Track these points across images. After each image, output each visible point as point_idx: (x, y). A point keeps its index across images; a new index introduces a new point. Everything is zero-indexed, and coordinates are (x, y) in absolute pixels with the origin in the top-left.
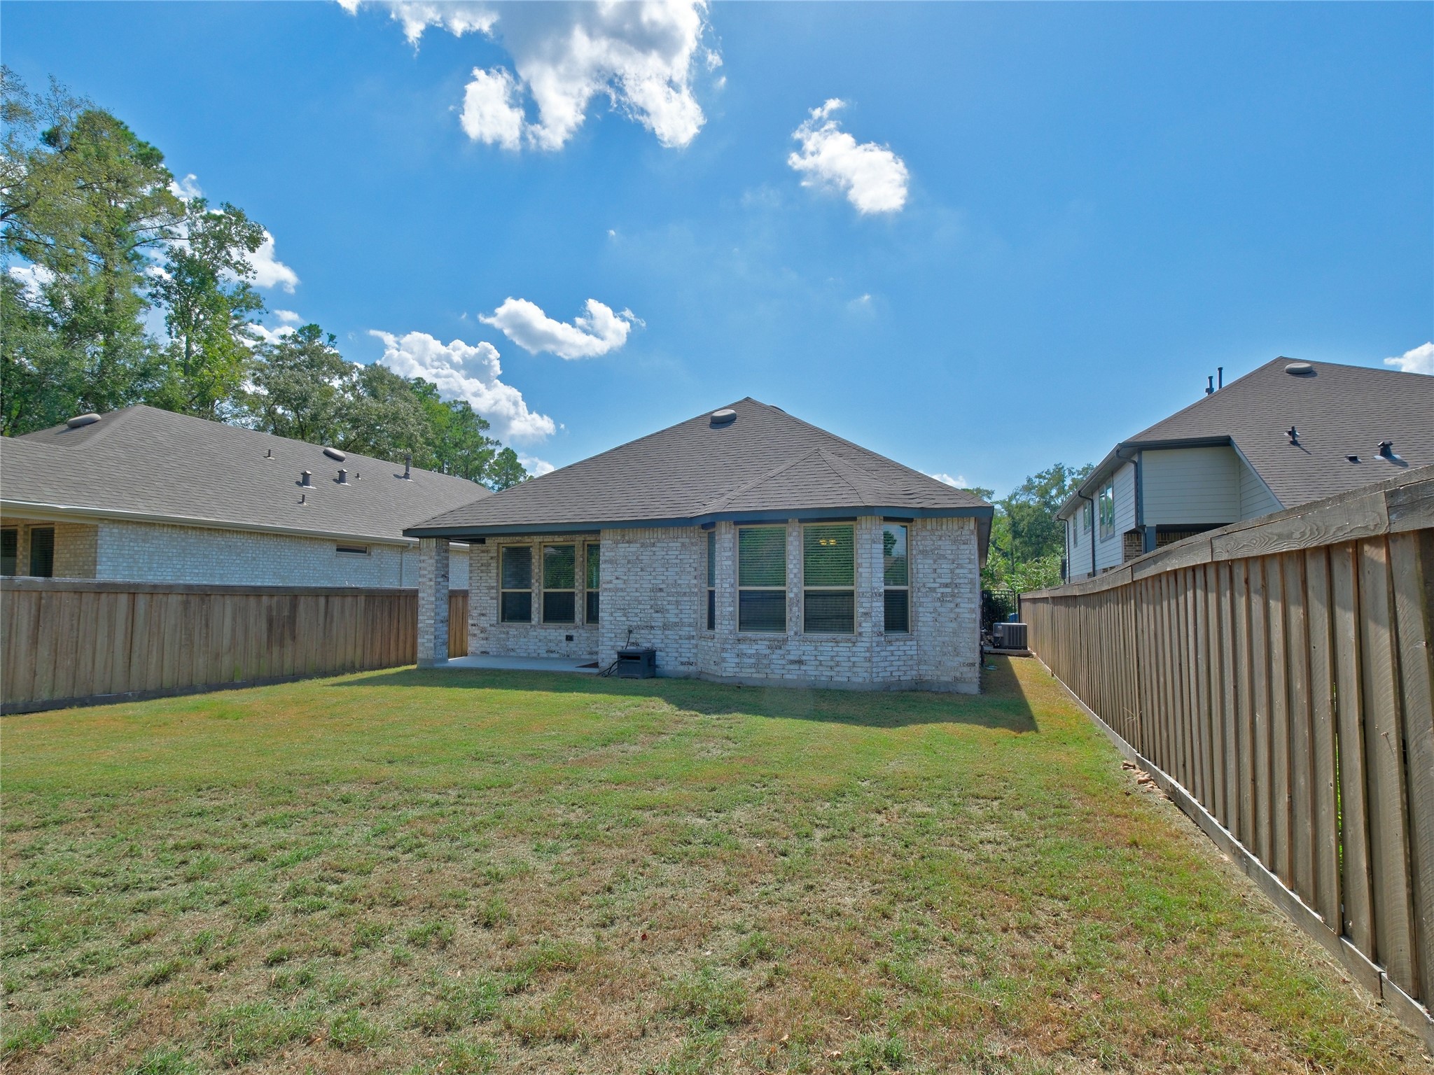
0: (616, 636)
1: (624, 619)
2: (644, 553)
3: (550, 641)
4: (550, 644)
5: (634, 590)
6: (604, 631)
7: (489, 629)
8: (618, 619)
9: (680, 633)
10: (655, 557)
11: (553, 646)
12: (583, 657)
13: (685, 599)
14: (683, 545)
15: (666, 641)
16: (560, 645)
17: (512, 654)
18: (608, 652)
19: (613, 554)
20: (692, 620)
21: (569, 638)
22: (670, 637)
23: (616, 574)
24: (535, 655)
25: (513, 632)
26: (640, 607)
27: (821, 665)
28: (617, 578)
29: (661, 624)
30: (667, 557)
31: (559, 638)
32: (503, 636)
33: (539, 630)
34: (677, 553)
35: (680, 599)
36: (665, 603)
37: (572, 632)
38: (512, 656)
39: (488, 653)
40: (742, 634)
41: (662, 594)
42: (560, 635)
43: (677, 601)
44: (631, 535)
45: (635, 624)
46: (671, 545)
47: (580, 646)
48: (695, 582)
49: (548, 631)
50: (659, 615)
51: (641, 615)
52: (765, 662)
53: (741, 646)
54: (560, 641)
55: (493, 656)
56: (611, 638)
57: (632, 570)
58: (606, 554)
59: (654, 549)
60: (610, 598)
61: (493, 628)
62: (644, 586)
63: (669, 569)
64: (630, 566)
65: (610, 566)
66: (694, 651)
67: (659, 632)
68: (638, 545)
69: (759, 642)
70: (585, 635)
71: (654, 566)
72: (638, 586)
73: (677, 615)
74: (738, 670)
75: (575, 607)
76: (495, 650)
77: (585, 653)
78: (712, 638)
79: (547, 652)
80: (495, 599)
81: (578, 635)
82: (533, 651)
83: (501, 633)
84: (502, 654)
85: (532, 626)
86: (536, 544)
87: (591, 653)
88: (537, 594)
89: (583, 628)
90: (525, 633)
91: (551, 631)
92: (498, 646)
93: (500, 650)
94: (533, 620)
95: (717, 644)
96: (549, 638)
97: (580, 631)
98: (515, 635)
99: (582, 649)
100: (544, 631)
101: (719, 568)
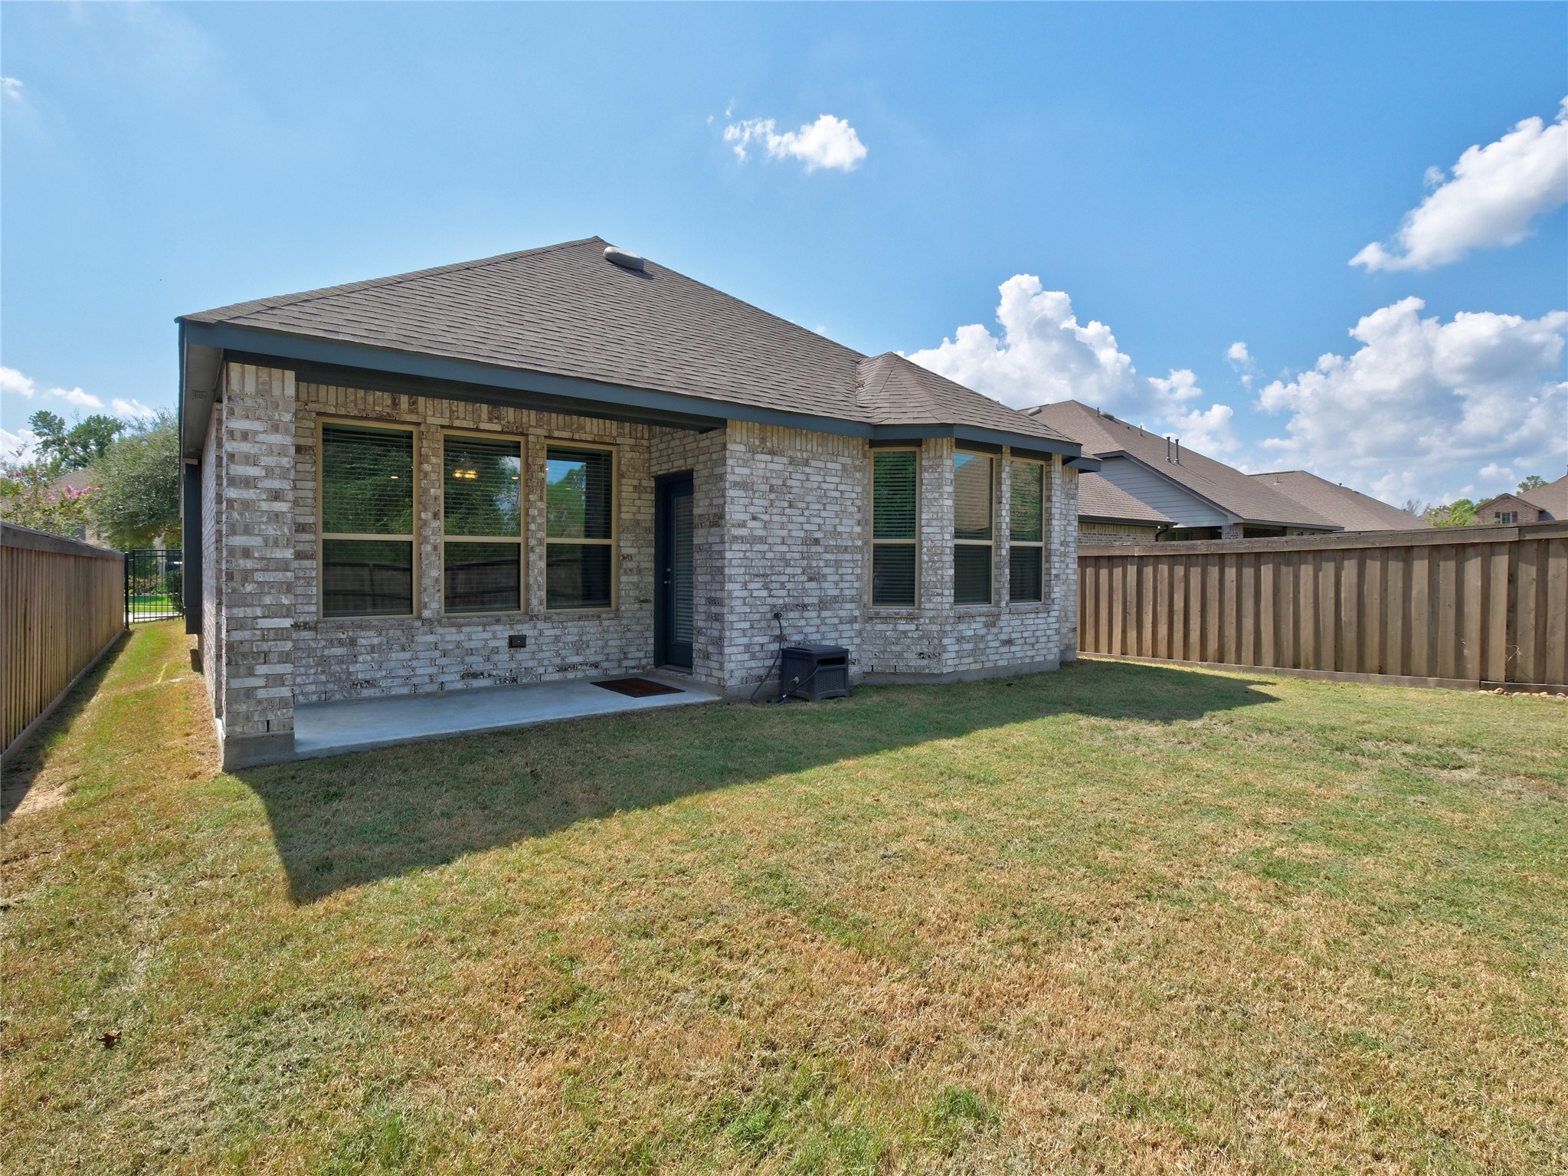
0: (752, 627)
1: (764, 593)
2: (794, 476)
3: (471, 652)
4: (469, 659)
5: (779, 541)
6: (733, 618)
8: (755, 594)
9: (842, 613)
10: (808, 485)
11: (477, 663)
12: (547, 678)
13: (847, 557)
14: (844, 465)
15: (823, 628)
16: (495, 658)
17: (367, 693)
18: (740, 657)
19: (747, 471)
20: (854, 592)
21: (517, 642)
22: (828, 621)
23: (752, 509)
24: (434, 688)
25: (368, 639)
26: (789, 570)
27: (1026, 643)
28: (754, 518)
29: (815, 601)
30: (824, 486)
31: (492, 644)
32: (338, 651)
33: (441, 630)
34: (837, 480)
35: (840, 557)
36: (822, 564)
37: (525, 629)
38: (370, 700)
40: (962, 608)
41: (820, 549)
42: (495, 638)
43: (836, 561)
44: (775, 439)
45: (781, 601)
46: (830, 465)
47: (540, 655)
48: (858, 529)
49: (465, 629)
50: (813, 585)
51: (789, 586)
52: (982, 646)
53: (962, 626)
54: (496, 650)
56: (744, 630)
57: (777, 503)
58: (737, 470)
59: (807, 470)
60: (741, 555)
61: (306, 635)
62: (794, 534)
63: (828, 507)
64: (773, 496)
65: (742, 493)
66: (857, 641)
67: (813, 614)
68: (785, 460)
69: (977, 619)
70: (552, 632)
71: (808, 499)
72: (784, 533)
73: (836, 583)
74: (957, 661)
75: (527, 575)
76: (313, 688)
77: (550, 669)
78: (910, 618)
79: (463, 677)
80: (312, 557)
81: (536, 633)
82: (427, 679)
83: (331, 643)
84: (338, 696)
85: (424, 621)
86: (433, 429)
87: (563, 669)
88: (435, 548)
89: (547, 619)
90: (403, 640)
91: (473, 629)
92: (323, 678)
93: (330, 686)
94: (425, 607)
95: (929, 627)
96: (466, 645)
97: (541, 625)
98: (373, 647)
99: (546, 663)
100: (454, 630)
101: (934, 509)
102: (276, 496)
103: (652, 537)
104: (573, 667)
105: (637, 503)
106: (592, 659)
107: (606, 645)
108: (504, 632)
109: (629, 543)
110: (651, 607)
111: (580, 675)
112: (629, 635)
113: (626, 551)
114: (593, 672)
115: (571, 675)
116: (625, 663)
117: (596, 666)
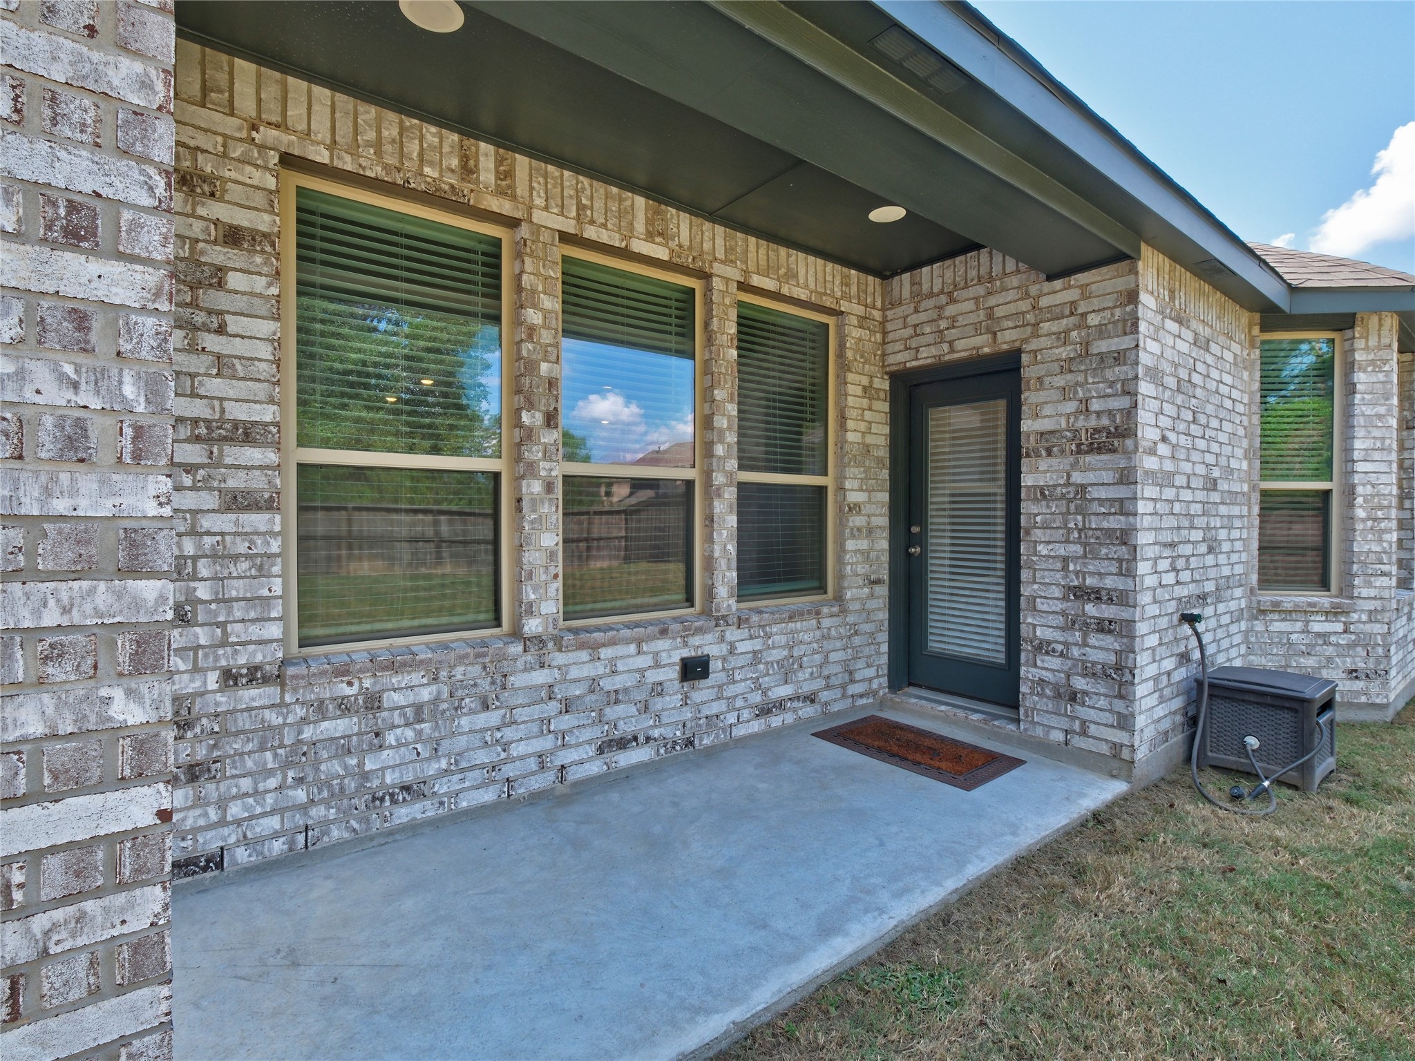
0: (1161, 643)
1: (1172, 578)
2: (1197, 366)
3: (615, 698)
4: (611, 713)
5: (1185, 481)
6: (1143, 627)
7: (223, 701)
8: (1164, 578)
9: (1232, 605)
10: (1208, 384)
11: (626, 718)
12: (740, 731)
13: (1237, 510)
15: (1218, 634)
16: (658, 704)
17: (404, 814)
18: (1150, 702)
20: (1244, 569)
21: (694, 669)
22: (1223, 620)
23: (1161, 421)
24: (546, 780)
25: (407, 690)
26: (1192, 535)
28: (1163, 439)
29: (1213, 586)
30: (1221, 388)
31: (653, 677)
32: (337, 726)
33: (559, 659)
35: (1232, 510)
37: (707, 645)
38: (414, 829)
39: (216, 861)
40: (1404, 594)
41: (1217, 497)
42: (657, 665)
43: (1229, 517)
44: (1183, 297)
45: (1187, 593)
46: (1225, 350)
47: (730, 691)
48: (1249, 464)
49: (606, 653)
50: (1211, 559)
51: (1192, 562)
54: (658, 689)
55: (266, 868)
56: (1154, 649)
57: (1183, 413)
60: (1152, 507)
61: (255, 693)
62: (1197, 469)
63: (1224, 425)
70: (748, 646)
71: (1208, 409)
72: (1189, 467)
73: (1228, 555)
74: (1396, 680)
75: (709, 539)
76: (274, 823)
77: (746, 714)
78: (1333, 613)
79: (601, 751)
80: (270, 505)
81: (724, 648)
82: (533, 764)
83: (320, 710)
85: (527, 641)
86: (545, 237)
87: (764, 711)
88: (547, 488)
89: (740, 622)
90: (485, 685)
91: (620, 650)
92: (300, 795)
93: (317, 812)
94: (530, 613)
95: (1368, 628)
96: (608, 684)
97: (732, 634)
98: (418, 708)
99: (739, 703)
100: (584, 655)
101: (1376, 433)
103: (885, 474)
104: (780, 705)
105: (868, 415)
106: (807, 688)
107: (826, 662)
108: (673, 652)
109: (856, 484)
110: (883, 591)
111: (789, 718)
112: (857, 640)
113: (854, 497)
114: (808, 711)
115: (776, 721)
116: (854, 689)
117: (811, 699)
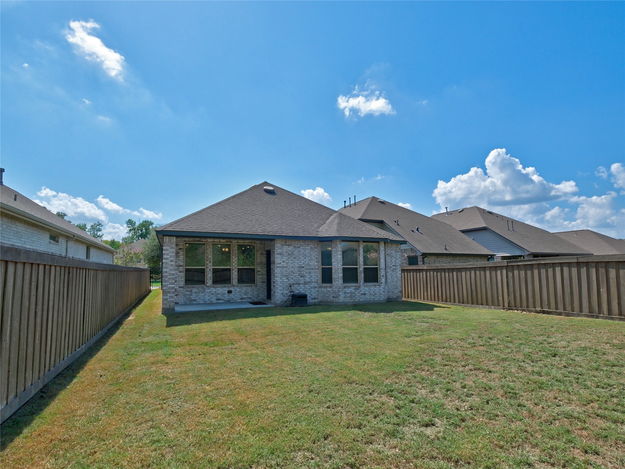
0: (283, 289)
1: (287, 280)
2: (295, 251)
3: (218, 294)
4: (218, 296)
5: (291, 267)
6: (278, 286)
7: (179, 289)
8: (284, 280)
9: (311, 286)
10: (300, 253)
11: (220, 297)
12: (237, 301)
13: (313, 271)
14: (311, 248)
15: (306, 289)
16: (224, 296)
17: (194, 302)
18: (280, 296)
19: (281, 250)
20: (315, 280)
21: (230, 292)
22: (307, 288)
23: (283, 260)
24: (210, 302)
25: (195, 290)
26: (294, 275)
27: (371, 295)
28: (283, 262)
29: (303, 282)
30: (305, 253)
31: (223, 292)
32: (188, 293)
33: (211, 289)
34: (309, 251)
35: (310, 271)
36: (305, 273)
37: (232, 289)
38: (195, 304)
39: (178, 303)
40: (346, 285)
41: (304, 269)
42: (224, 291)
43: (309, 272)
44: (289, 242)
45: (292, 282)
46: (306, 248)
47: (236, 295)
48: (316, 264)
49: (217, 289)
50: (302, 278)
51: (294, 279)
52: (353, 295)
53: (346, 289)
54: (224, 294)
55: (182, 305)
56: (281, 289)
57: (290, 258)
58: (278, 250)
59: (299, 249)
60: (280, 271)
61: (181, 289)
62: (296, 265)
63: (306, 258)
64: (289, 256)
65: (280, 256)
66: (317, 293)
67: (302, 286)
68: (293, 247)
69: (352, 287)
70: (239, 290)
71: (300, 256)
72: (293, 265)
73: (309, 278)
74: (344, 299)
75: (232, 276)
76: (182, 301)
77: (238, 299)
78: (330, 287)
79: (216, 300)
80: (183, 272)
81: (235, 290)
82: (208, 300)
83: (187, 291)
84: (188, 303)
85: (207, 286)
86: (209, 243)
87: (242, 299)
88: (210, 270)
89: (237, 286)
90: (202, 291)
91: (219, 288)
92: (185, 299)
93: (186, 301)
94: (207, 283)
95: (335, 289)
96: (217, 292)
97: (236, 288)
98: (196, 292)
99: (237, 297)
100: (214, 289)
101: (335, 258)
102: (172, 261)
103: (266, 266)
104: (244, 298)
105: (261, 257)
106: (249, 297)
107: (253, 293)
108: (226, 289)
109: (259, 268)
110: (266, 284)
111: (246, 300)
112: (260, 291)
113: (259, 270)
114: (250, 300)
115: (244, 300)
116: (259, 298)
117: (250, 298)
